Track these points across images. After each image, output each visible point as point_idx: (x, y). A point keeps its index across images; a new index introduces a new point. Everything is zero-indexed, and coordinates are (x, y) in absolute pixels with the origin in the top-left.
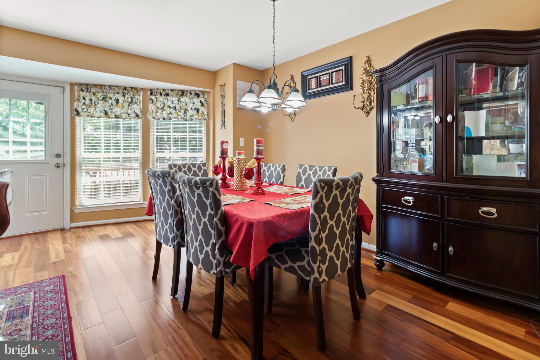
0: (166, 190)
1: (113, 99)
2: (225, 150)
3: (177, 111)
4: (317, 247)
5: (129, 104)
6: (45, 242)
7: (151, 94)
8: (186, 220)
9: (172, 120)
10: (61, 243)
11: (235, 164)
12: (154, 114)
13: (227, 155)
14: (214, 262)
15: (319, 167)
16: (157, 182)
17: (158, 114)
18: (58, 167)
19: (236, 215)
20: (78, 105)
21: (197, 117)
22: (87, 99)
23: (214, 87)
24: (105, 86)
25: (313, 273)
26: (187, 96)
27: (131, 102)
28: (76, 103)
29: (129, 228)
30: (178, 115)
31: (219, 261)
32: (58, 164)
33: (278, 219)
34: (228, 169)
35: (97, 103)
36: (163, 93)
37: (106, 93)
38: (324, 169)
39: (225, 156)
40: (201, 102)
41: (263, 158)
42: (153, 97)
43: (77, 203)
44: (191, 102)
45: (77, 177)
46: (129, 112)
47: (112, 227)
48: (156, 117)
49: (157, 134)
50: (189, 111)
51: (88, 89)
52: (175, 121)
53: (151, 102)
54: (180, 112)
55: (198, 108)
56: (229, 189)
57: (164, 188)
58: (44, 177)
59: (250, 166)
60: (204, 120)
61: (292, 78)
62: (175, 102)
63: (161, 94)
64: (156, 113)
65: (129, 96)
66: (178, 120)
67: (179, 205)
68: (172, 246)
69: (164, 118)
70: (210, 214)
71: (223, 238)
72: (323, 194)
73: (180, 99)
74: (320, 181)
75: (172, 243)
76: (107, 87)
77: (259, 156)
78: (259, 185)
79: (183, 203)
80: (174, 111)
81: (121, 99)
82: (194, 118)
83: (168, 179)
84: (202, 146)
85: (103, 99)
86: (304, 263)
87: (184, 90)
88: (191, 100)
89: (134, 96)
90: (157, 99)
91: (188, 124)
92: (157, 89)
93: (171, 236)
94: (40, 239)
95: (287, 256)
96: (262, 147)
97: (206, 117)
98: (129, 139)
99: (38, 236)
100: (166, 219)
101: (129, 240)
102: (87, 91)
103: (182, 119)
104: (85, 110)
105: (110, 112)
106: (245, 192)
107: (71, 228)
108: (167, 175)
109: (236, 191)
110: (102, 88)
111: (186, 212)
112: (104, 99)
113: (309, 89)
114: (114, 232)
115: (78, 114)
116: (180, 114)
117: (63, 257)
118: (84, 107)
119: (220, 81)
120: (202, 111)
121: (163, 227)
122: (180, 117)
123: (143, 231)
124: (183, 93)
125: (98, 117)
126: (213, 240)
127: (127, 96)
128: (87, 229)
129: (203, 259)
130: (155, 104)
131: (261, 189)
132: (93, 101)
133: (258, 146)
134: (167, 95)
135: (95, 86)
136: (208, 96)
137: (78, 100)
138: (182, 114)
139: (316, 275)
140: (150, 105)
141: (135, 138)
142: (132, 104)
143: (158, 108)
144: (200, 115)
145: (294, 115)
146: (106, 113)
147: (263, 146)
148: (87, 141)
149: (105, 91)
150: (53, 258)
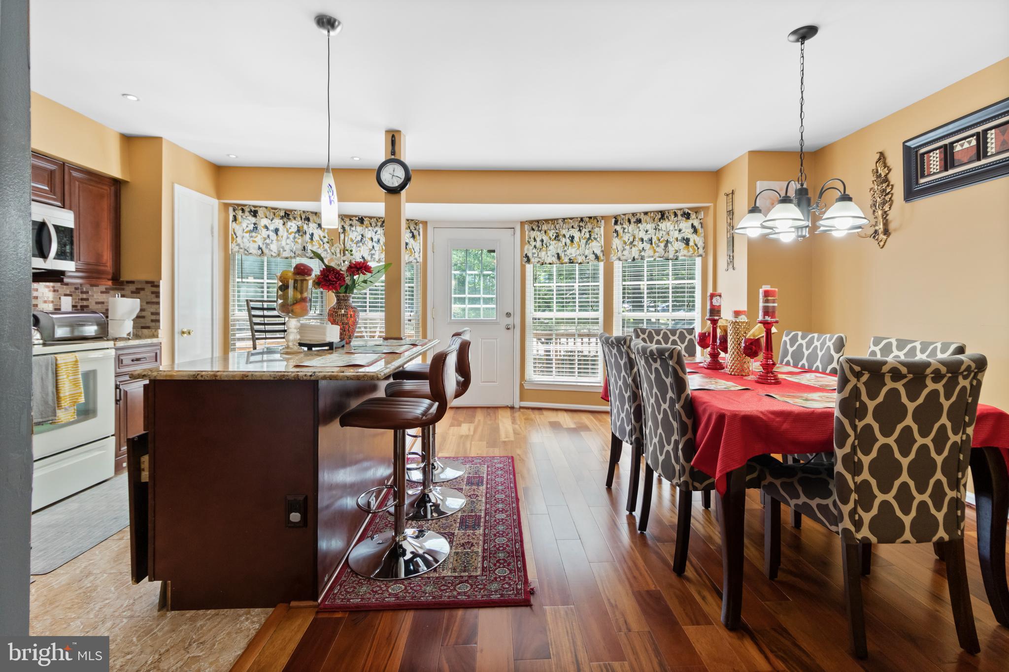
0: (622, 363)
1: (567, 236)
2: (716, 308)
3: (654, 245)
4: (848, 477)
5: (587, 242)
6: (496, 419)
7: (616, 223)
8: (644, 406)
9: (646, 260)
10: (511, 423)
11: (729, 331)
12: (620, 254)
13: (720, 316)
14: (677, 467)
15: (921, 344)
16: (611, 352)
17: (625, 253)
18: (508, 329)
19: (704, 403)
20: (528, 250)
21: (685, 252)
22: (538, 240)
23: (715, 198)
24: (557, 219)
25: (842, 519)
26: (669, 220)
27: (589, 239)
28: (526, 247)
29: (585, 419)
30: (655, 251)
31: (683, 467)
32: (508, 325)
33: (770, 416)
34: (720, 339)
35: (548, 245)
36: (633, 220)
37: (559, 229)
38: (931, 347)
39: (716, 318)
40: (693, 226)
41: (777, 322)
42: (618, 228)
43: (527, 377)
44: (676, 228)
45: (527, 344)
46: (587, 252)
47: (565, 414)
48: (623, 258)
49: (624, 283)
50: (673, 243)
51: (539, 227)
52: (650, 262)
53: (615, 235)
54: (658, 246)
55: (687, 238)
56: (722, 371)
57: (619, 360)
58: (495, 341)
59: (754, 335)
60: (699, 256)
61: (882, 157)
62: (651, 231)
63: (629, 221)
64: (622, 252)
65: (587, 230)
66: (655, 260)
67: (637, 384)
68: (629, 442)
69: (634, 258)
70: (671, 398)
71: (689, 435)
72: (858, 386)
73: (658, 225)
74: (850, 361)
75: (630, 439)
76: (560, 221)
77: (768, 319)
78: (768, 367)
79: (640, 382)
80: (649, 245)
81: (577, 235)
82: (680, 255)
83: (624, 348)
84: (694, 301)
85: (555, 238)
86: (829, 502)
87: (665, 211)
88: (676, 225)
89: (592, 228)
90: (624, 229)
91: (670, 265)
92: (624, 215)
93: (628, 429)
94: (491, 414)
95: (801, 485)
96: (774, 302)
97: (701, 251)
98: (587, 292)
99: (489, 410)
100: (623, 404)
101: (582, 433)
102: (538, 230)
103: (660, 257)
104: (536, 255)
105: (563, 255)
106: (746, 378)
107: (521, 408)
108: (622, 342)
109: (731, 374)
110: (554, 224)
111: (644, 394)
112: (557, 237)
113: (923, 176)
114: (566, 420)
115: (528, 261)
116: (657, 249)
117: (512, 439)
118: (534, 251)
119: (726, 188)
120: (694, 241)
121: (619, 415)
122: (657, 254)
123: (601, 425)
124: (663, 215)
125: (550, 264)
126: (675, 437)
127: (584, 231)
128: (536, 412)
129: (663, 461)
130: (622, 237)
131: (773, 374)
132: (545, 242)
133: (767, 301)
134: (639, 221)
135: (547, 221)
136: (706, 215)
137: (529, 242)
138: (660, 250)
139: (847, 524)
140: (614, 239)
141: (594, 290)
142: (590, 241)
143: (625, 243)
144: (691, 249)
145: (885, 234)
146: (559, 257)
147: (777, 301)
148: (537, 296)
149: (557, 226)
150: (503, 438)
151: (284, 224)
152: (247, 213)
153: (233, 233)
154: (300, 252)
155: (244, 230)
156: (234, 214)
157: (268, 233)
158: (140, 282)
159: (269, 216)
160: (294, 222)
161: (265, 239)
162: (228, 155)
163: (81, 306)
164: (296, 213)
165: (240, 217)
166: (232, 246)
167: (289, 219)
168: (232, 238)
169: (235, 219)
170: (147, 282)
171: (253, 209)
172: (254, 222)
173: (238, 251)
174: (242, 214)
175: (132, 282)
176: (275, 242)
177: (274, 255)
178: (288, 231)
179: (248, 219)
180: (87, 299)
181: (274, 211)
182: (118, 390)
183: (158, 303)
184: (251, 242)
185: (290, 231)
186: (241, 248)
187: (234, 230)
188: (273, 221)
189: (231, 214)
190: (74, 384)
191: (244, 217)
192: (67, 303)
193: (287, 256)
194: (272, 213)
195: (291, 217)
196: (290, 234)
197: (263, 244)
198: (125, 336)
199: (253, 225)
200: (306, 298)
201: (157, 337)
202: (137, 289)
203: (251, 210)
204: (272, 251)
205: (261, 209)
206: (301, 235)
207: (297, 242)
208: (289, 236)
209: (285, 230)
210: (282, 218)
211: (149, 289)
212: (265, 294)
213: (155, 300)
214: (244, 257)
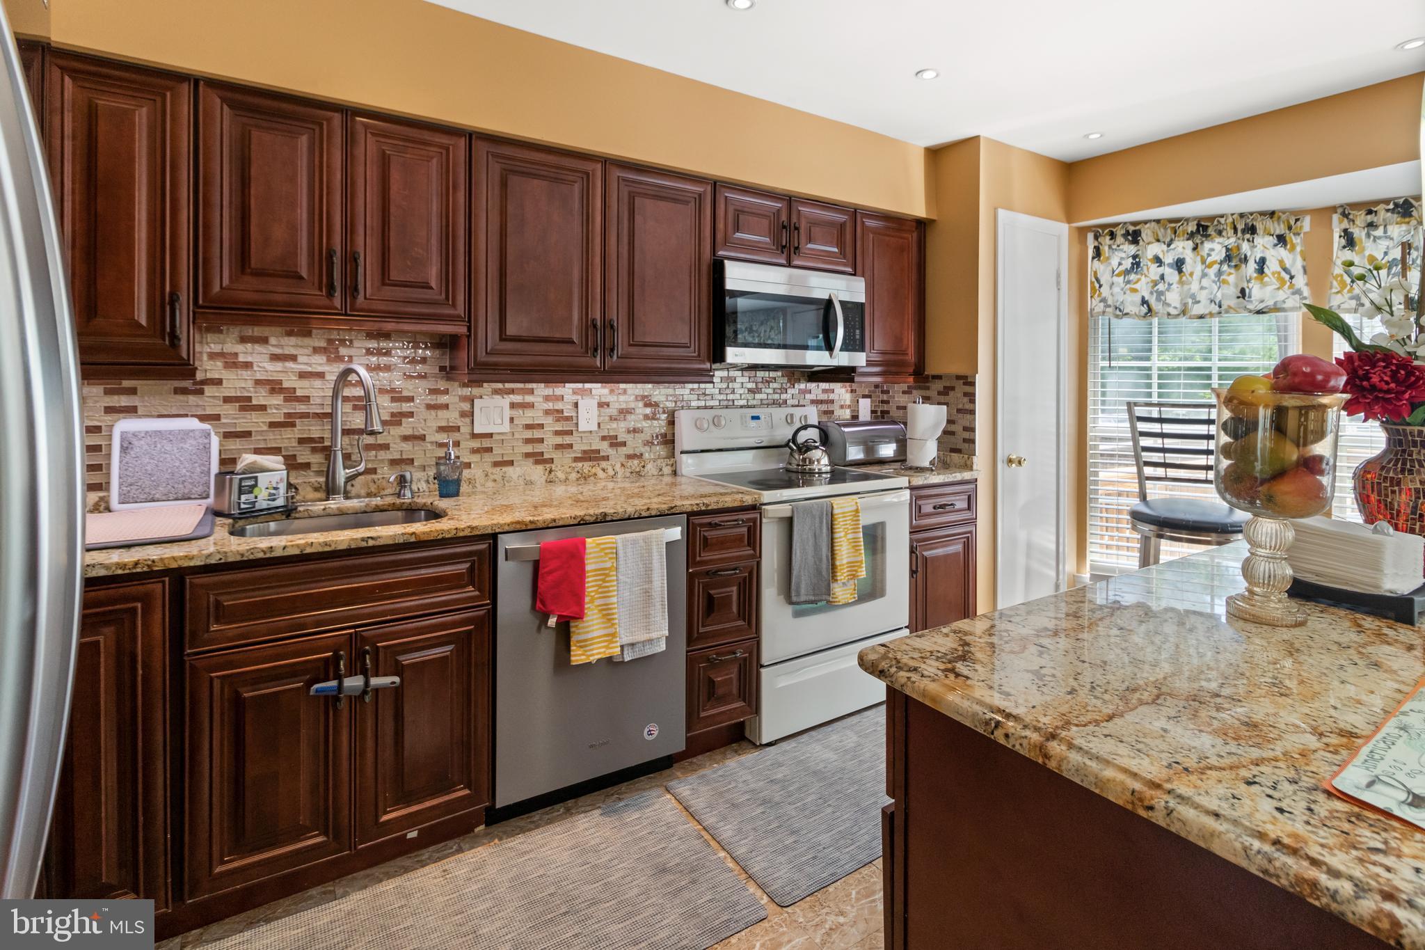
151: (1195, 249)
152: (1120, 240)
153: (1094, 279)
154: (1233, 302)
155: (1113, 272)
156: (1096, 244)
157: (1161, 270)
158: (949, 377)
159: (1164, 236)
160: (1221, 240)
161: (1155, 284)
162: (1087, 136)
163: (882, 412)
164: (1222, 220)
165: (1106, 248)
166: (1094, 304)
167: (1207, 236)
168: (1093, 288)
169: (1098, 253)
170: (958, 377)
171: (1131, 228)
172: (1132, 253)
173: (1104, 312)
174: (1112, 242)
175: (939, 377)
176: (1174, 286)
177: (1174, 312)
178: (1203, 262)
179: (1122, 250)
180: (887, 402)
181: (1173, 225)
182: (914, 555)
183: (973, 412)
184: (1128, 292)
185: (1209, 260)
186: (1109, 306)
187: (1095, 273)
188: (1172, 246)
189: (1091, 243)
190: (854, 547)
191: (1114, 247)
192: (865, 407)
193: (1201, 312)
194: (1169, 231)
195: (1211, 231)
196: (1210, 266)
197: (1152, 293)
198: (927, 464)
199: (1131, 260)
200: (1320, 459)
201: (971, 469)
202: (945, 387)
203: (1128, 232)
204: (1169, 305)
205: (1148, 225)
206: (1236, 266)
207: (1225, 282)
208: (1207, 270)
209: (1199, 259)
210: (1191, 236)
211: (961, 388)
212: (1155, 390)
213: (968, 406)
214: (1114, 321)
